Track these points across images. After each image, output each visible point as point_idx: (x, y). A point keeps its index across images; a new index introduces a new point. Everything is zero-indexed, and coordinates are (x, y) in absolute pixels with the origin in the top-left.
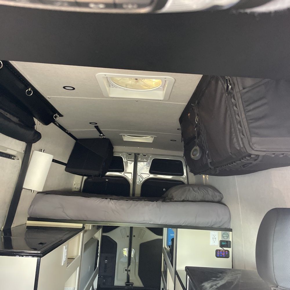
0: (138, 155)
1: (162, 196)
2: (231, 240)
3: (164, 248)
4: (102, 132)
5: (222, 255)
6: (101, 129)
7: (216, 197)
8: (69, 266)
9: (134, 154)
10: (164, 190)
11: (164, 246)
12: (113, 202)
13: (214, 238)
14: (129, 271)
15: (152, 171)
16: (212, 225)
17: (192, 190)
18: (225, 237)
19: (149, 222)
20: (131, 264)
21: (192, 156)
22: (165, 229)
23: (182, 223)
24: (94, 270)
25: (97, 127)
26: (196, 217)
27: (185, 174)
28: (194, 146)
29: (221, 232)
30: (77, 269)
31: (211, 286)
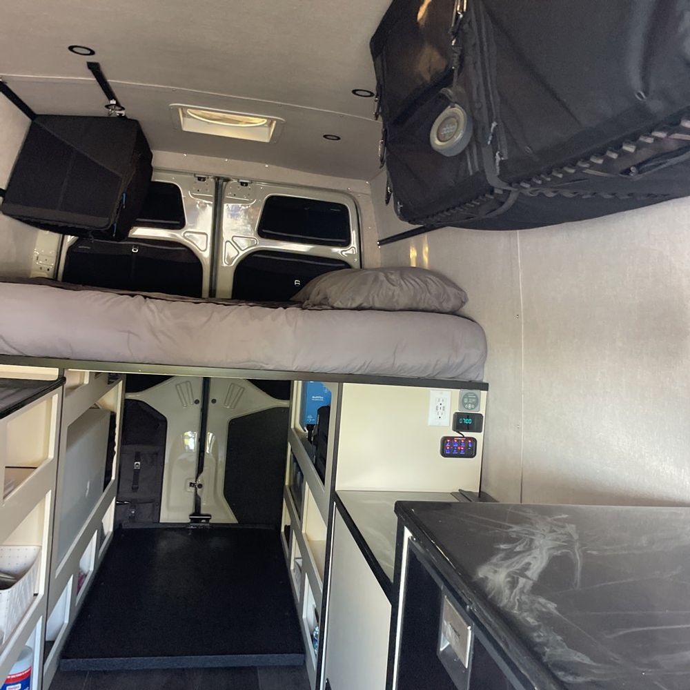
0: (225, 183)
1: (291, 299)
2: (482, 412)
3: (293, 430)
4: (114, 90)
5: (457, 449)
6: (109, 81)
7: (448, 299)
8: (13, 493)
9: (214, 178)
10: (297, 282)
11: (292, 427)
12: (152, 306)
13: (440, 406)
14: (200, 486)
15: (264, 231)
16: (435, 374)
17: (385, 279)
18: (468, 403)
19: (264, 365)
20: (205, 468)
21: (438, 142)
22: (298, 383)
23: (357, 368)
24: (102, 488)
25: (95, 68)
26: (395, 353)
27: (354, 243)
28: (447, 106)
29: (459, 390)
30: (44, 497)
31: (508, 579)
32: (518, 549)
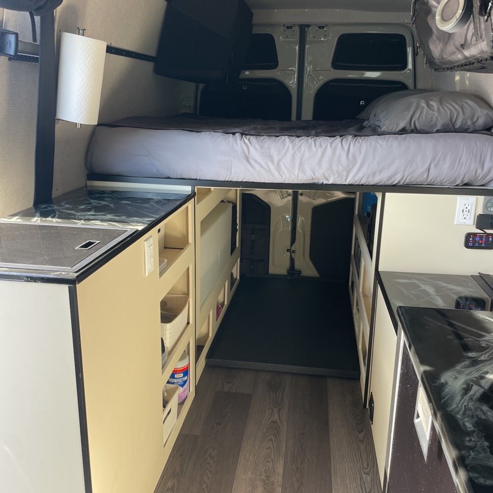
0: (307, 29)
3: (357, 216)
5: (478, 243)
9: (299, 25)
10: (362, 103)
13: (465, 209)
14: (294, 252)
15: (336, 63)
17: (425, 105)
20: (297, 240)
23: (397, 181)
27: (410, 65)
31: (464, 386)
32: (482, 358)
